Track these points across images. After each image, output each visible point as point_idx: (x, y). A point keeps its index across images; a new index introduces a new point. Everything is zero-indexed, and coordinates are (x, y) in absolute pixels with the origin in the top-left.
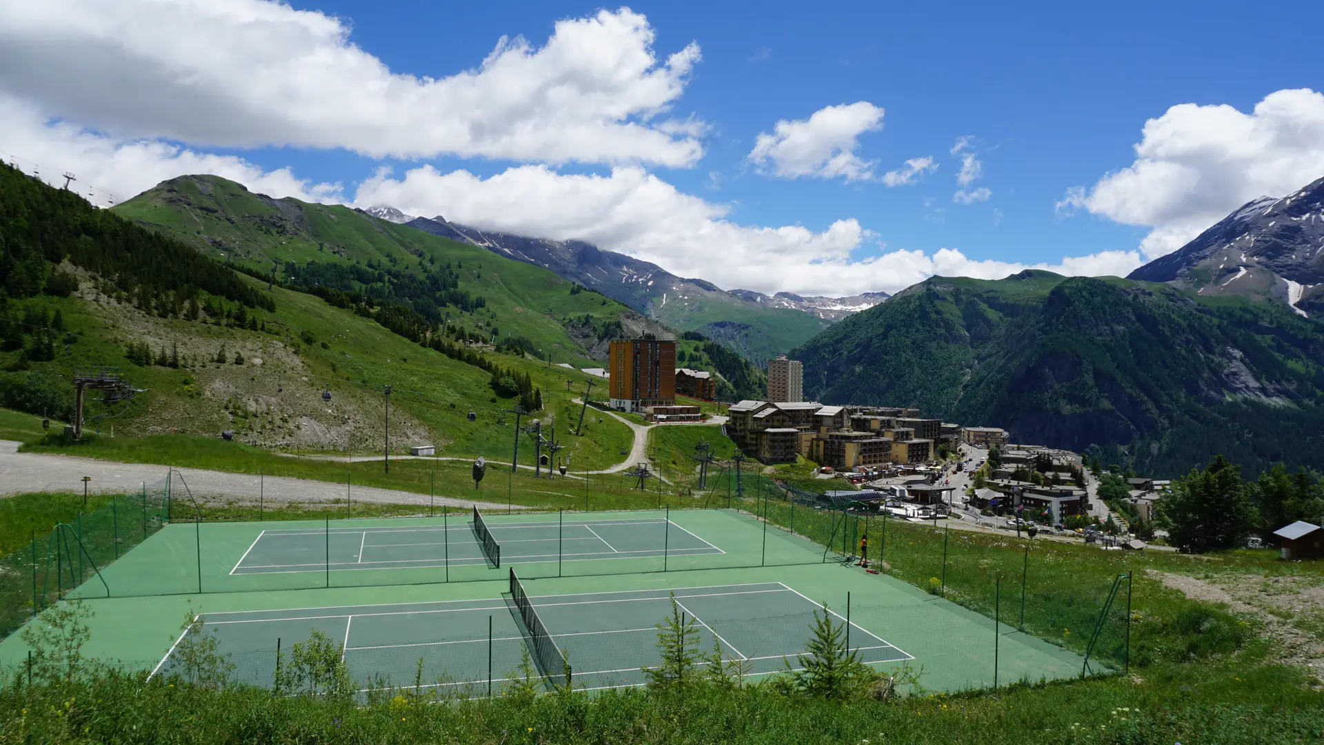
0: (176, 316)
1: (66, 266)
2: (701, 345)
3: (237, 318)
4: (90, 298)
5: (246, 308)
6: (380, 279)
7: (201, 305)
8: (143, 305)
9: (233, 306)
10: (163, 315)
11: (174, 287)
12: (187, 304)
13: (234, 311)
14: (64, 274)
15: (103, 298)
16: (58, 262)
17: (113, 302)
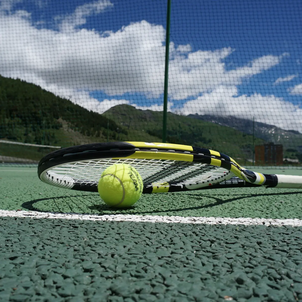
0: (93, 136)
1: (60, 120)
2: (294, 154)
3: (113, 136)
4: (66, 130)
5: (116, 133)
6: (176, 134)
7: (101, 132)
8: (82, 132)
9: (112, 133)
10: (89, 135)
11: (93, 126)
12: (97, 132)
13: (112, 134)
14: (58, 123)
15: (70, 130)
16: (58, 118)
17: (73, 131)
